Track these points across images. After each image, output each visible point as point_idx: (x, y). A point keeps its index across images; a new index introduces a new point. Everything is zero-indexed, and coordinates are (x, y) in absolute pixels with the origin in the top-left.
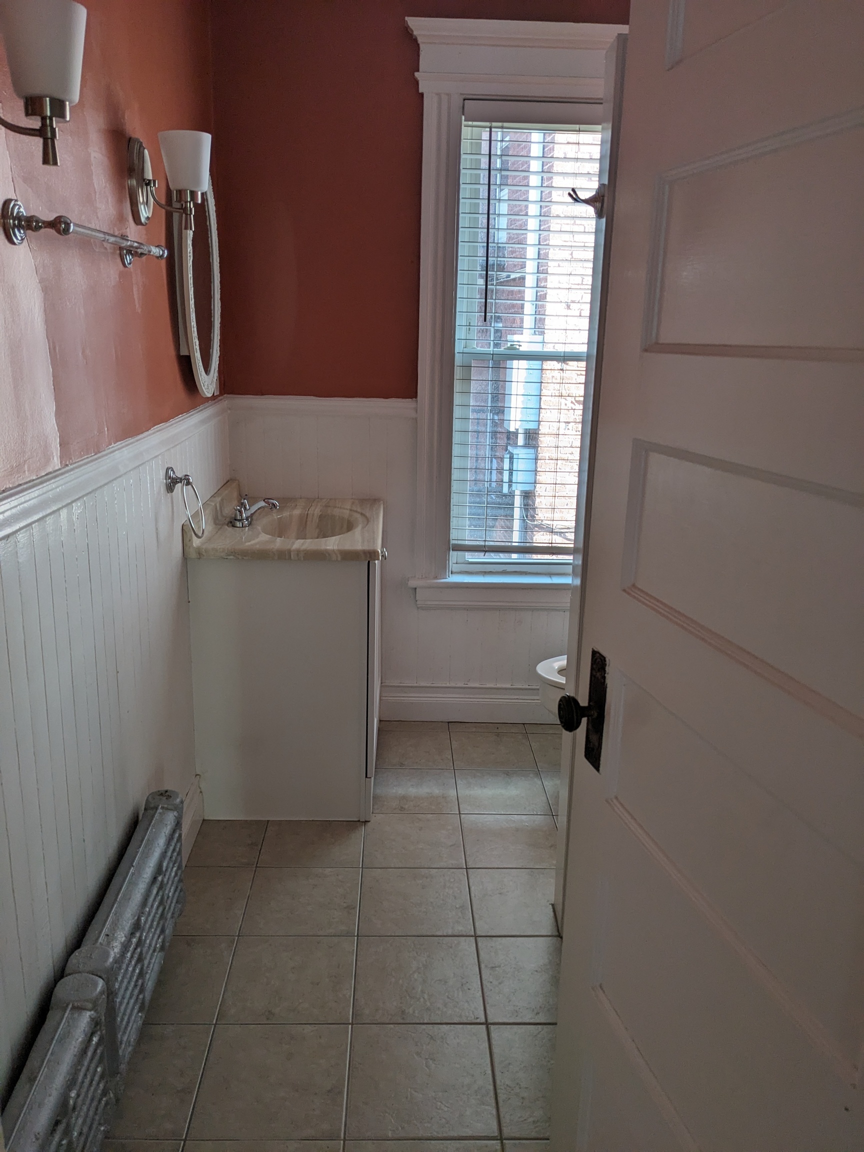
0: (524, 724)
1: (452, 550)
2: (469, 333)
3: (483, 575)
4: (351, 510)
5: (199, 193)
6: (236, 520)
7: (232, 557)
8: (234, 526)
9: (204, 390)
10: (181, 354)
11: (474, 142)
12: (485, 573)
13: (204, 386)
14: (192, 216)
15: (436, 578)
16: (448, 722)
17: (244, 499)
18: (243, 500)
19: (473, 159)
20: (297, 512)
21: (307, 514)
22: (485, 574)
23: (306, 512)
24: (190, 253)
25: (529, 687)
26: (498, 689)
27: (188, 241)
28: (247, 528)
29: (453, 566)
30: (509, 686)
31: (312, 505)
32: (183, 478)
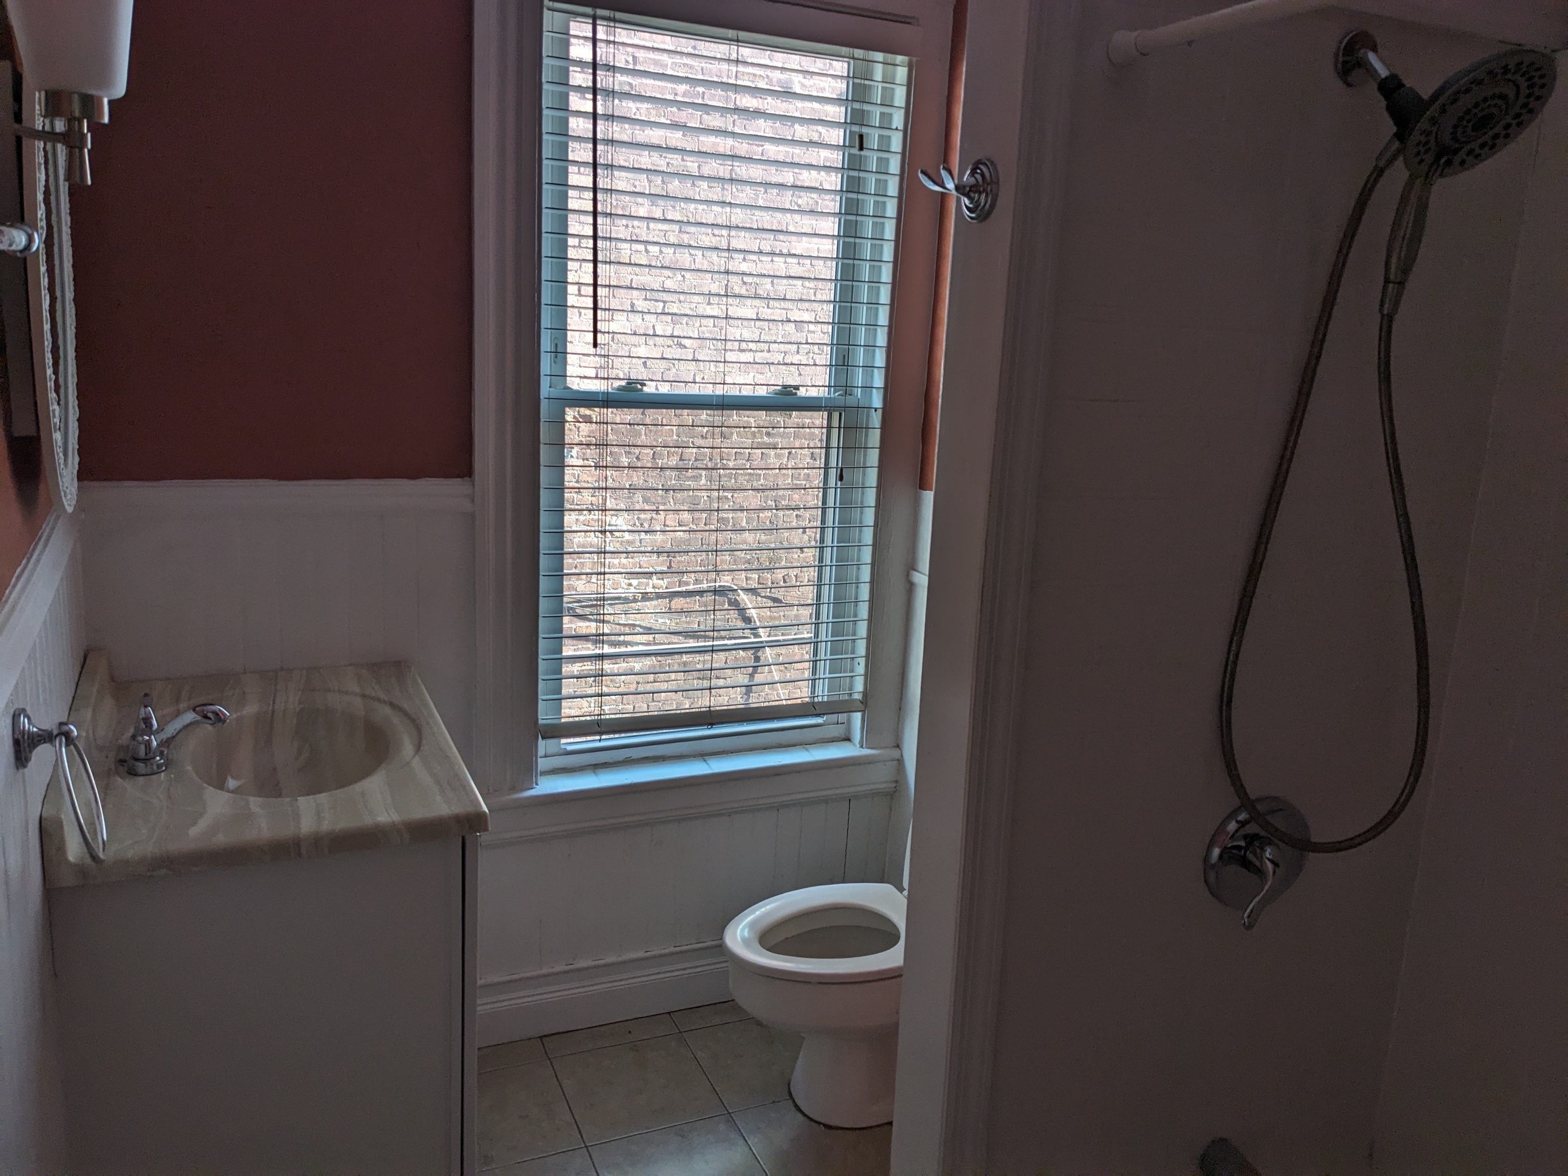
0: (669, 1013)
1: (543, 738)
2: (555, 362)
3: (595, 773)
4: (364, 696)
5: (106, 101)
6: (137, 760)
7: (163, 871)
8: (133, 773)
9: (65, 503)
10: (16, 435)
11: (556, 37)
12: (596, 767)
13: (65, 496)
14: (86, 150)
15: (514, 789)
16: (541, 1038)
17: (146, 706)
18: (143, 709)
19: (556, 66)
20: (251, 709)
21: (273, 712)
22: (595, 769)
23: (271, 708)
24: (41, 220)
25: (678, 949)
26: (624, 963)
27: (38, 194)
28: (163, 774)
29: (543, 764)
30: (641, 954)
31: (276, 690)
32: (55, 732)
